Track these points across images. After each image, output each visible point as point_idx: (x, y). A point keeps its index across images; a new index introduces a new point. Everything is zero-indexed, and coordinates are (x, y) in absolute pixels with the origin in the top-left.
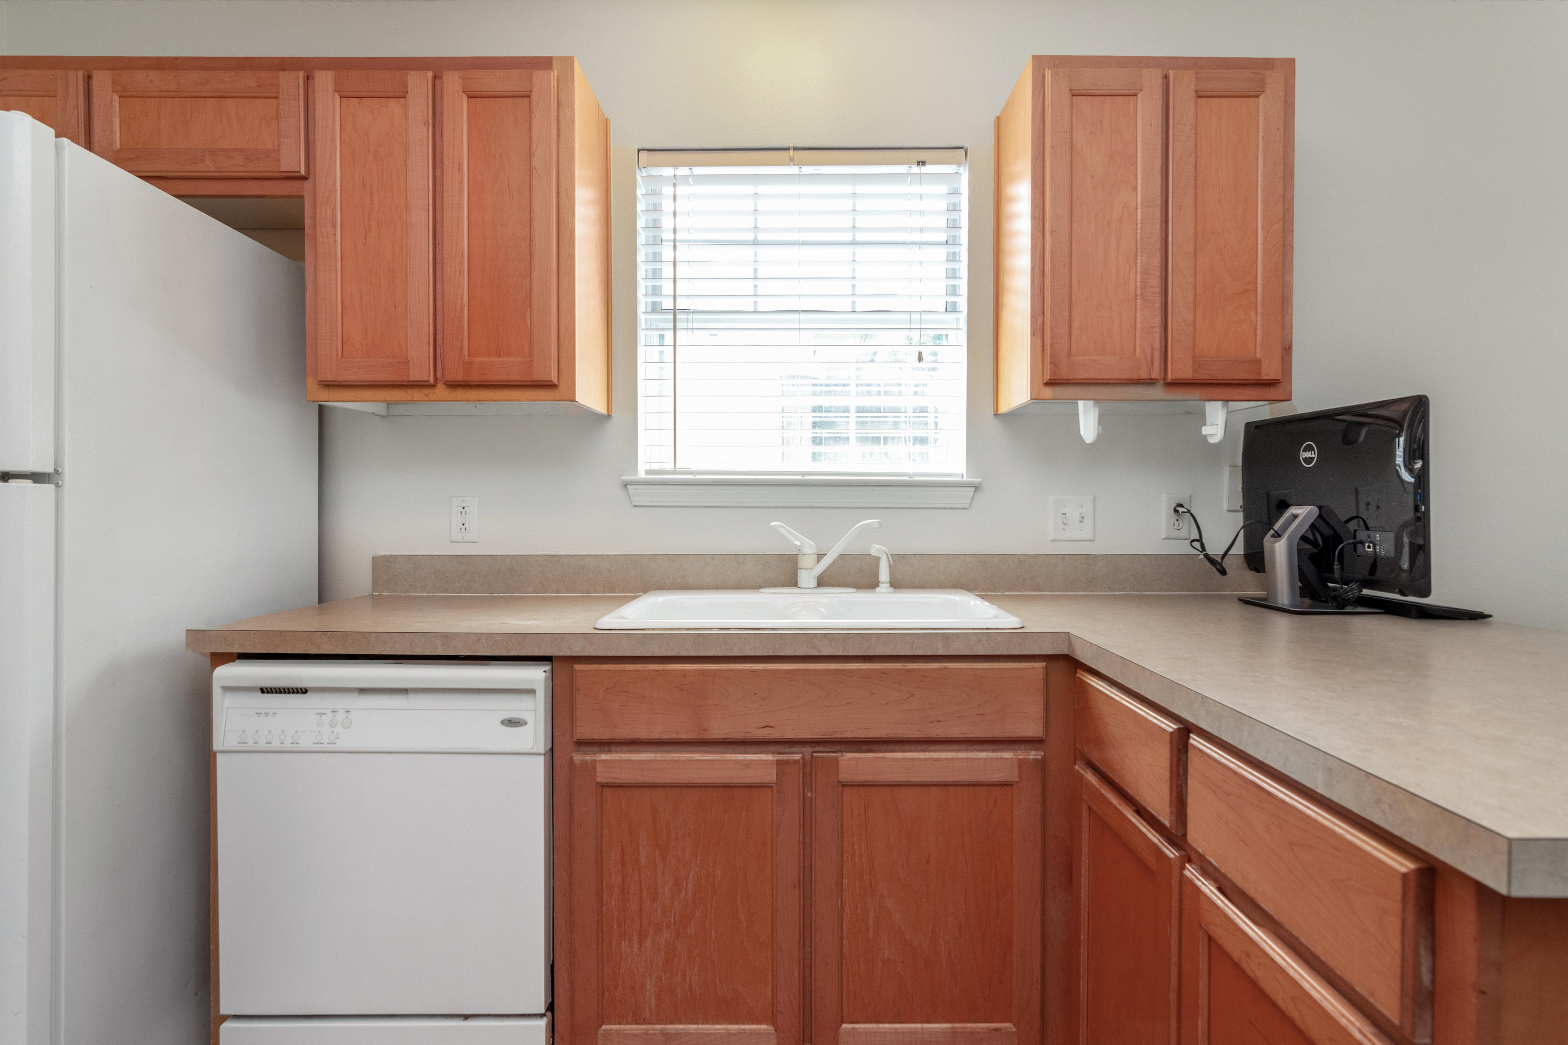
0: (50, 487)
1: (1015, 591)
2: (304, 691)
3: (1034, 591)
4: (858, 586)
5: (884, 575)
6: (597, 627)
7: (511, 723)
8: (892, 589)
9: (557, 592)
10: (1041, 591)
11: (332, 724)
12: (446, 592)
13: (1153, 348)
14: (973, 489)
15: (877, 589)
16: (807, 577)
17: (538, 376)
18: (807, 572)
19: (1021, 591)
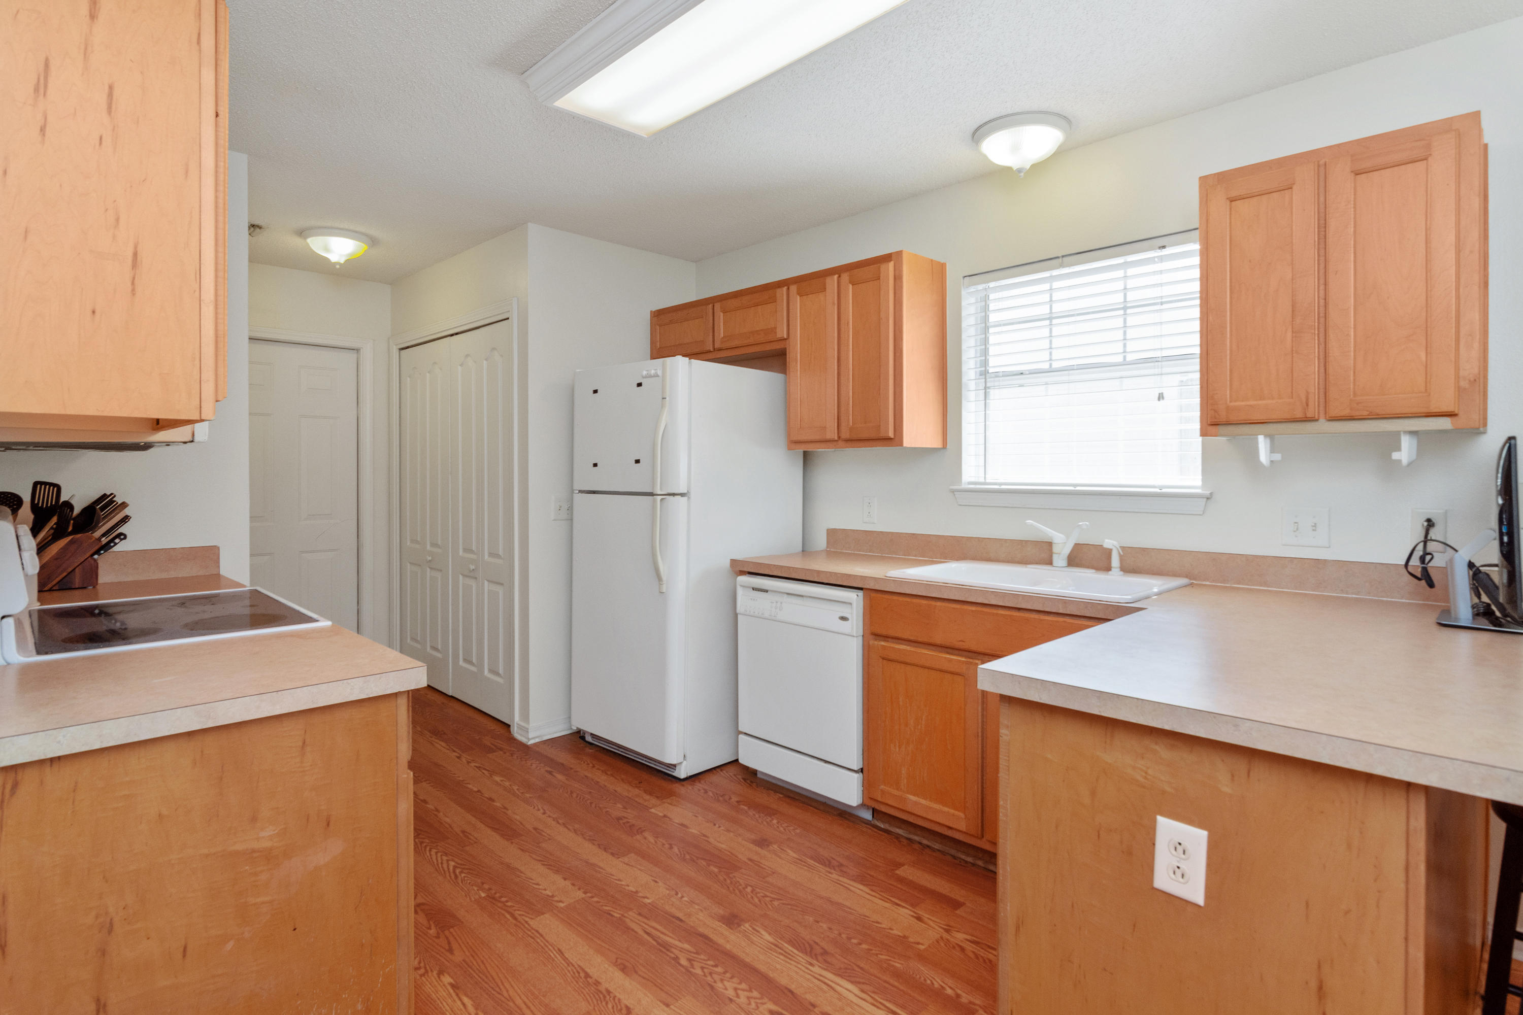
0: (685, 499)
1: (1243, 584)
2: (766, 591)
3: (1261, 586)
4: (1098, 569)
5: (1115, 562)
6: (887, 575)
7: (843, 618)
8: (1122, 573)
9: (915, 556)
10: (1268, 587)
11: (776, 608)
12: (860, 551)
13: (1308, 393)
14: (1205, 499)
15: (1110, 572)
16: (1060, 560)
17: (882, 435)
18: (1057, 555)
19: (1248, 585)
